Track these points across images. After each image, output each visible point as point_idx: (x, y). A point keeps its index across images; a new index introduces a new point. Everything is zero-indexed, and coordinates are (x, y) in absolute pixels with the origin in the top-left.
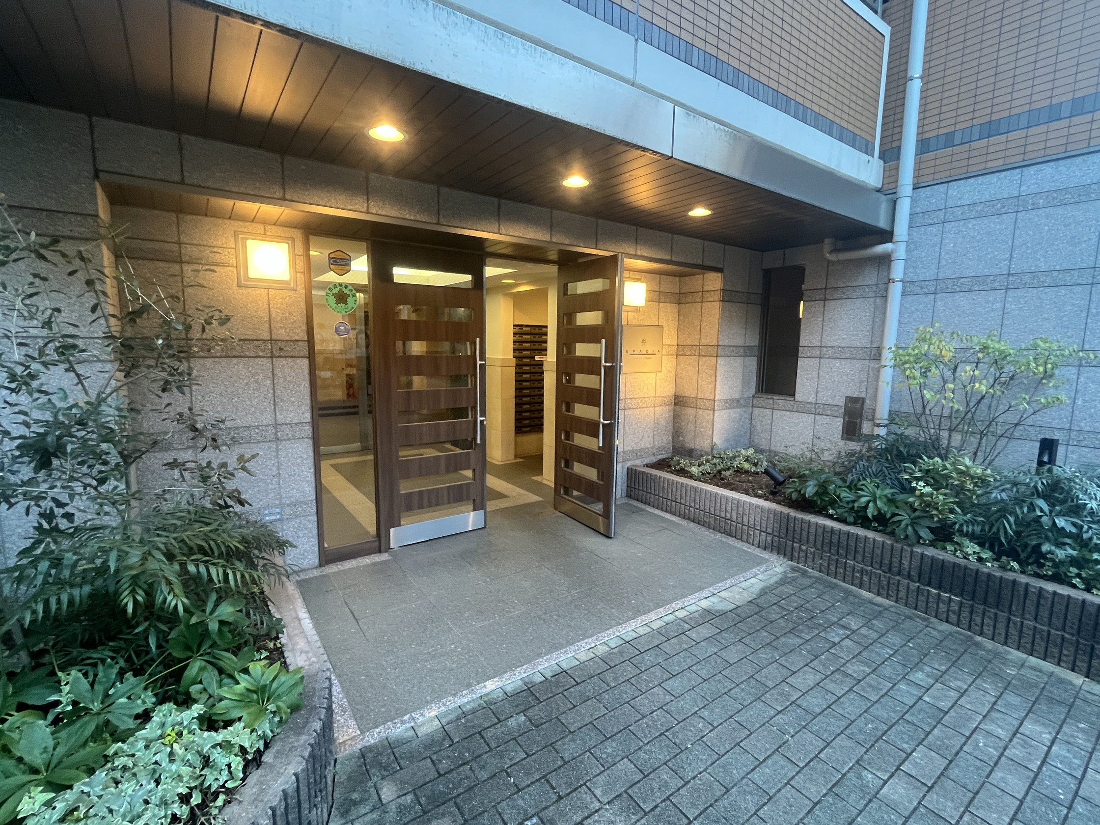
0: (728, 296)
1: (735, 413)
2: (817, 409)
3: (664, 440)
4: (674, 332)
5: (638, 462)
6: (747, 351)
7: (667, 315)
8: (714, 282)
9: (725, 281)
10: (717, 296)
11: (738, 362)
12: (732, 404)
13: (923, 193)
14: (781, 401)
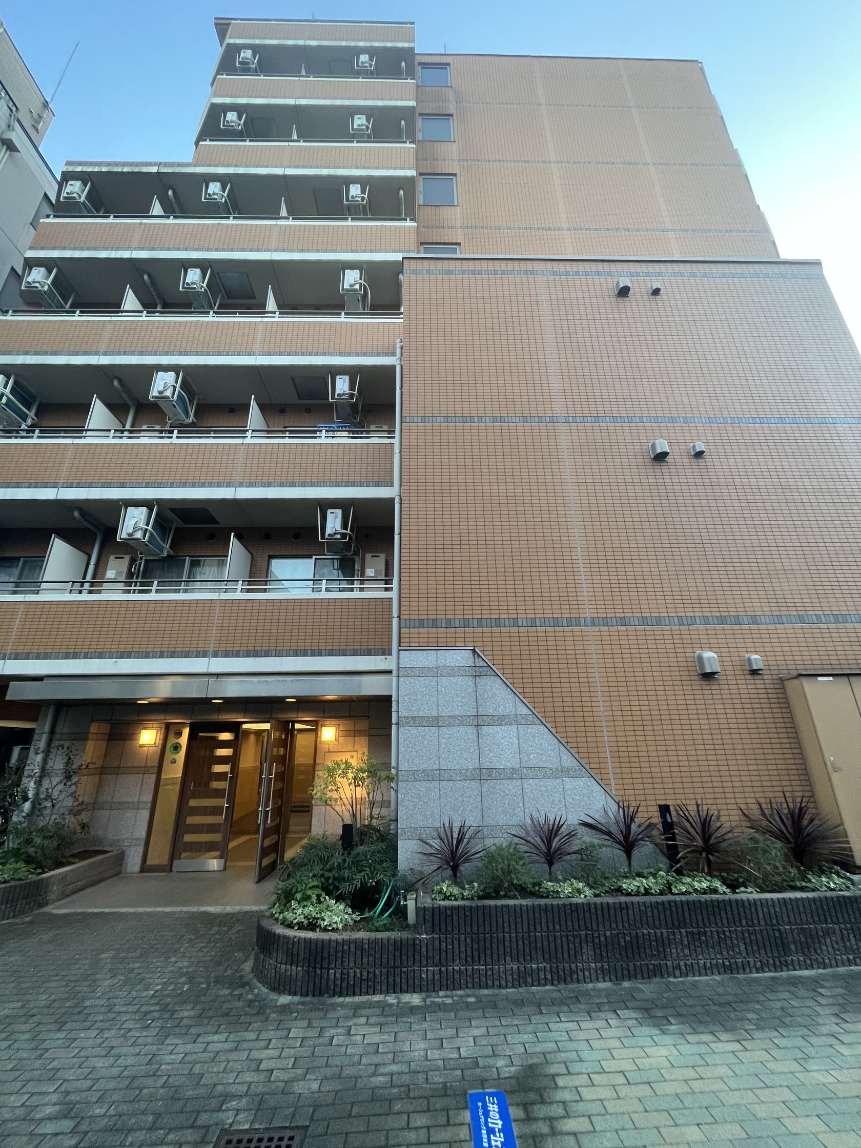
0: (374, 733)
9: (370, 724)
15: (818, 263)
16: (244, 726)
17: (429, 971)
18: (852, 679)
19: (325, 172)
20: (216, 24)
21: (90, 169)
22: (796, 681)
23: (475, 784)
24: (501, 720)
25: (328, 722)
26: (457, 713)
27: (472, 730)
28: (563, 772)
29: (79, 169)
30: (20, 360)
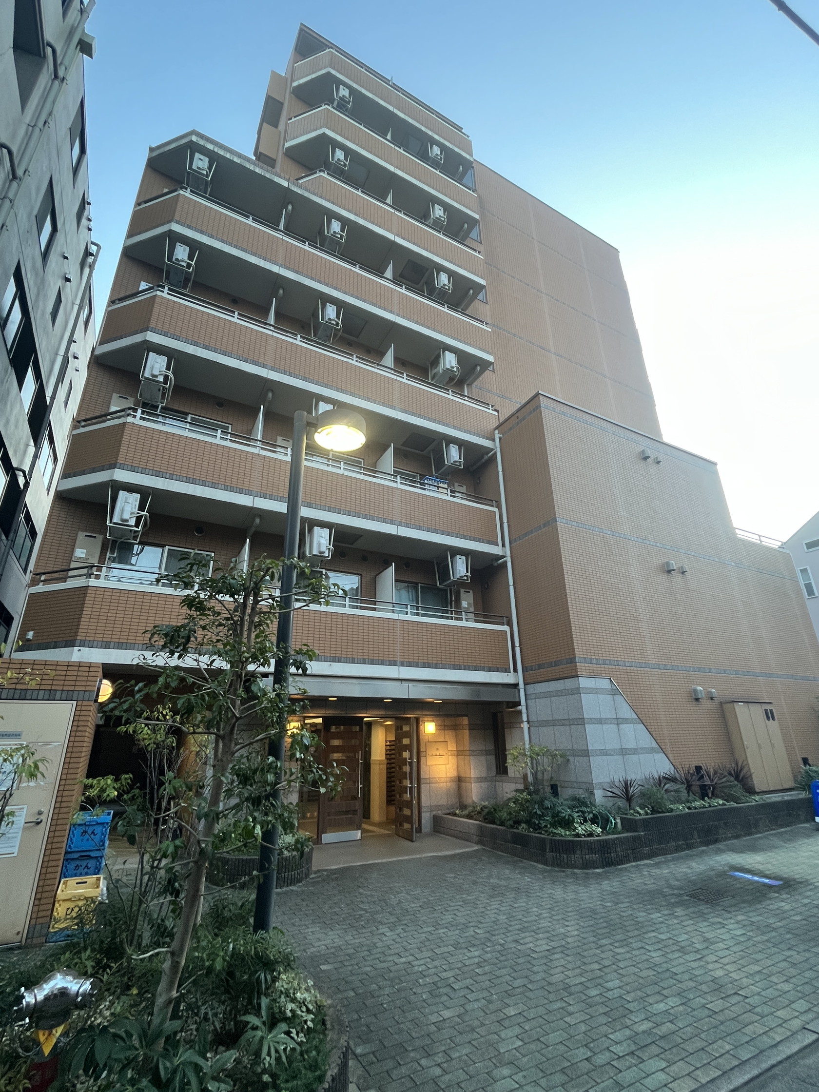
0: (472, 727)
1: (485, 785)
2: (514, 780)
3: (454, 800)
4: (454, 745)
5: (439, 812)
6: (487, 753)
7: (449, 735)
8: (465, 721)
9: (469, 721)
10: (467, 727)
11: (483, 758)
12: (480, 780)
13: (528, 687)
14: (504, 778)
15: (715, 464)
16: (365, 719)
17: (646, 850)
18: (750, 704)
19: (425, 253)
20: (301, 30)
21: (221, 152)
22: (731, 704)
23: (620, 757)
24: (626, 721)
25: (430, 718)
26: (609, 717)
27: (615, 726)
28: (652, 751)
29: (210, 147)
30: (190, 349)
